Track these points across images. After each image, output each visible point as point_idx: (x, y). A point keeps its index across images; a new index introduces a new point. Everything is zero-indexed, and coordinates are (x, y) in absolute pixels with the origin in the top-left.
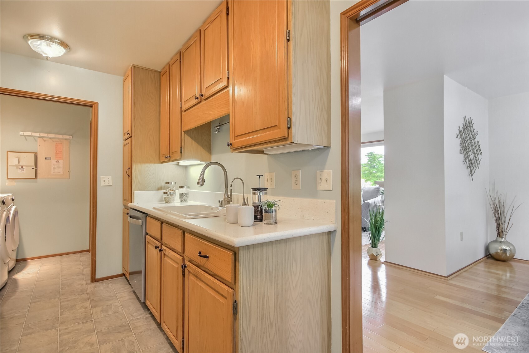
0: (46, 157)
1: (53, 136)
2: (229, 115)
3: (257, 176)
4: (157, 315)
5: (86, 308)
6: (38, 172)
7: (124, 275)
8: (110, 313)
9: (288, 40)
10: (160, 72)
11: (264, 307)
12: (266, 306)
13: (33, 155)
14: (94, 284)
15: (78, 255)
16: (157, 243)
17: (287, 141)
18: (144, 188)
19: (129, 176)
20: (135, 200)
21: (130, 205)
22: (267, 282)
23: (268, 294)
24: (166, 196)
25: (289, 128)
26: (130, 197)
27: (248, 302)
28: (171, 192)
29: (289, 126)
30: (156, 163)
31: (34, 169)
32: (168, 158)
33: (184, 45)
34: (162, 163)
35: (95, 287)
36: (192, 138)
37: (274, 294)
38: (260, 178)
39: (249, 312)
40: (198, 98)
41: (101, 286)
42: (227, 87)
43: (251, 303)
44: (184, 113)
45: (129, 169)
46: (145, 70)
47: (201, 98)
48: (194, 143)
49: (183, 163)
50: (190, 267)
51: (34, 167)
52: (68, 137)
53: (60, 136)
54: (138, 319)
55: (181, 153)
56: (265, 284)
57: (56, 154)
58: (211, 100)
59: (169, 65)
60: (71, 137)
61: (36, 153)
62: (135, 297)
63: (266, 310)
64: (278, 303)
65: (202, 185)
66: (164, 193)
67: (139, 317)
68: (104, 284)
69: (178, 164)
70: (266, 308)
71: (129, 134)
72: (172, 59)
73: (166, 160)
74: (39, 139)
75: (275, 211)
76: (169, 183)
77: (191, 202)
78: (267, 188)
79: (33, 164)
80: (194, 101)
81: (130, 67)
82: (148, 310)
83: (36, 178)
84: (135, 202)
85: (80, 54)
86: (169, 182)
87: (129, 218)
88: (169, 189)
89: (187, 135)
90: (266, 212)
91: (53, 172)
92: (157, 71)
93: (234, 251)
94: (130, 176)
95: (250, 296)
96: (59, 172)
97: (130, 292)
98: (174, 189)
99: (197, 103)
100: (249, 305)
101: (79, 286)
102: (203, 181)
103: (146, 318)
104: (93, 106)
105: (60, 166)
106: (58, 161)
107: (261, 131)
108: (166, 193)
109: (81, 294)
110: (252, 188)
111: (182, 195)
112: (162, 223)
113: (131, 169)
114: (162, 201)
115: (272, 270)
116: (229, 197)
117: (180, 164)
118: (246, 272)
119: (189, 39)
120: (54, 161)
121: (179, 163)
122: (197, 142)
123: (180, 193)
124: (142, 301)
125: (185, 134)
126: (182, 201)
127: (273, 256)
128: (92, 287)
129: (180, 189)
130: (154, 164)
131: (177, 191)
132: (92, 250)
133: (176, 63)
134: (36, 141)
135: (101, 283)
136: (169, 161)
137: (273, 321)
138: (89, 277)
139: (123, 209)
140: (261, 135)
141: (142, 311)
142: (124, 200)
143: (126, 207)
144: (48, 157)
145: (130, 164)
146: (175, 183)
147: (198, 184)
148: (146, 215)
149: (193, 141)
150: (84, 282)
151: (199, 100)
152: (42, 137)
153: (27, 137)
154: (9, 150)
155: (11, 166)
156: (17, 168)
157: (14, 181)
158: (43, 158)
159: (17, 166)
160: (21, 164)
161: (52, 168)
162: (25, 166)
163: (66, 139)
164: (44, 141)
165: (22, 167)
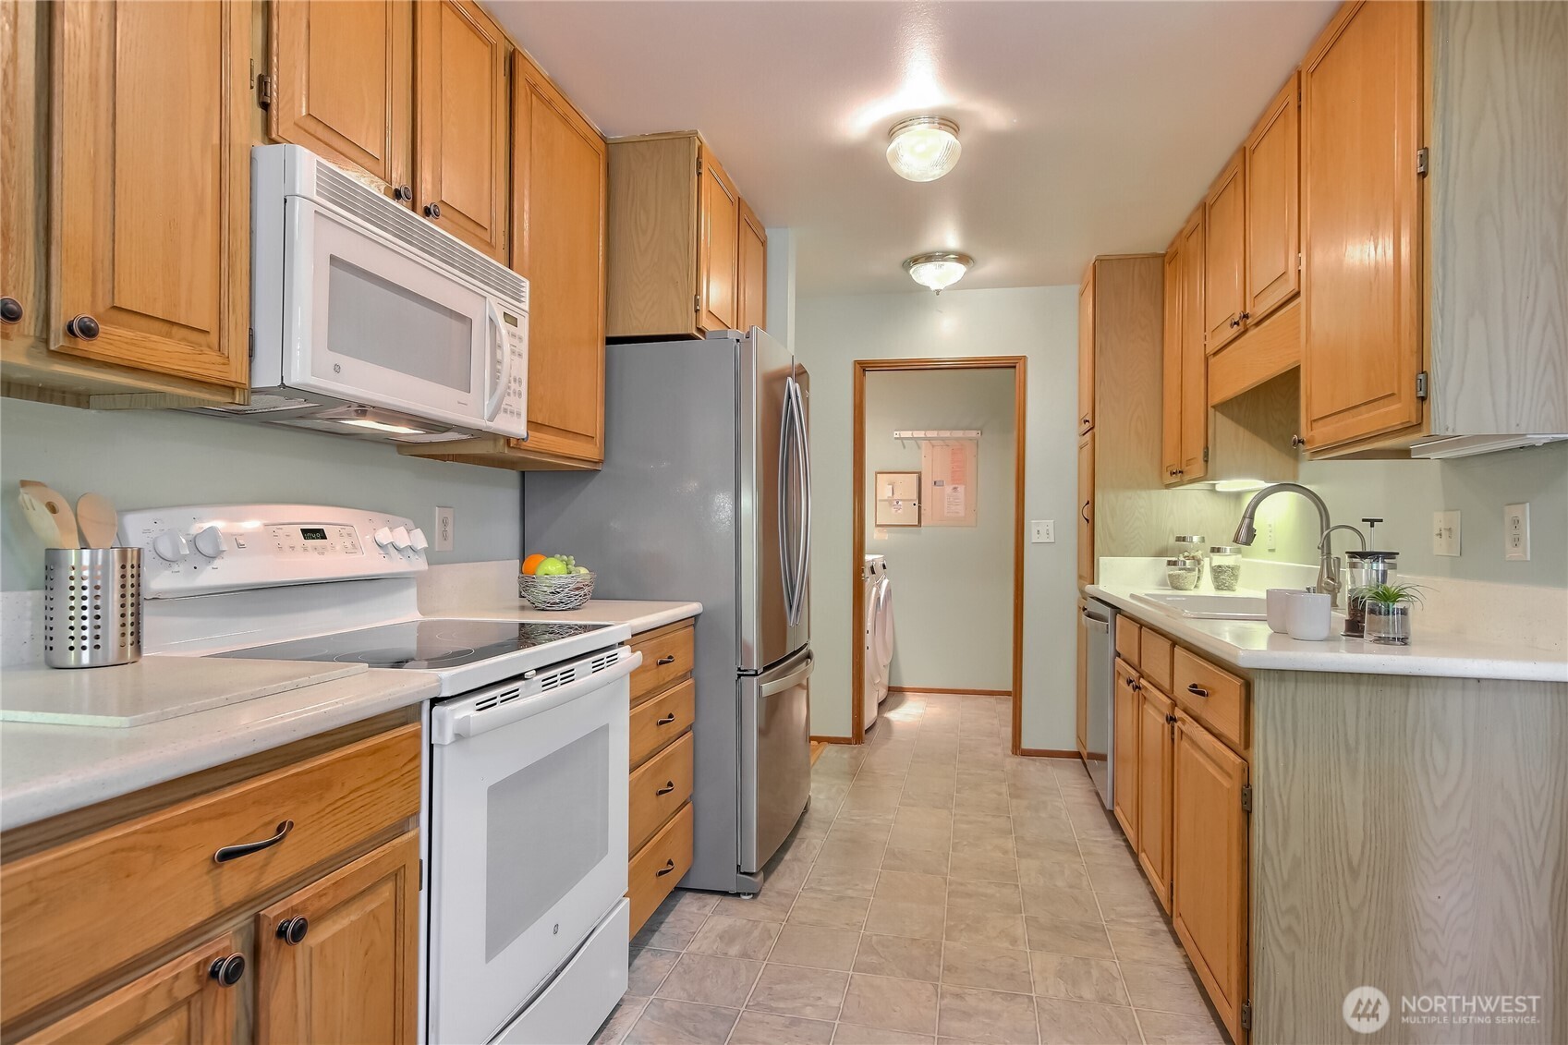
0: (936, 480)
1: (946, 434)
2: (1299, 366)
3: (1364, 520)
4: (1130, 834)
5: (1000, 794)
6: (923, 511)
7: (1078, 755)
8: (1043, 815)
9: (1423, 175)
10: (1163, 256)
11: (1329, 821)
12: (1335, 821)
13: (915, 477)
14: (1018, 759)
15: (992, 700)
16: (1133, 673)
17: (1420, 431)
18: (1124, 551)
19: (1087, 520)
20: (1101, 579)
21: (1089, 588)
22: (1339, 768)
23: (1342, 796)
24: (1175, 571)
25: (1423, 399)
26: (1089, 571)
27: (1281, 796)
28: (1188, 562)
29: (1421, 394)
30: (1152, 489)
31: (917, 507)
32: (1177, 475)
33: (1213, 186)
34: (1168, 486)
35: (1020, 764)
36: (1237, 421)
37: (1364, 804)
38: (1372, 526)
39: (1284, 819)
40: (1237, 323)
41: (1033, 767)
42: (1297, 294)
43: (1289, 799)
44: (1212, 361)
45: (1088, 503)
46: (1125, 260)
47: (1244, 323)
48: (1243, 433)
49: (1224, 485)
50: (1184, 722)
51: (917, 503)
52: (973, 434)
53: (959, 434)
54: (1097, 841)
55: (1206, 461)
56: (1332, 770)
57: (952, 472)
58: (1267, 326)
59: (1183, 236)
60: (980, 433)
61: (919, 473)
62: (1098, 803)
63: (1336, 832)
64: (1376, 826)
65: (1248, 542)
66: (1170, 563)
67: (1099, 839)
68: (1038, 764)
69: (1213, 490)
70: (1335, 826)
71: (1088, 421)
72: (1188, 221)
73: (1174, 479)
74: (923, 443)
75: (1404, 612)
76: (1184, 539)
77: (1241, 591)
78: (1398, 554)
79: (915, 496)
80: (1232, 332)
81: (1091, 265)
82: (1123, 833)
83: (920, 524)
84: (1100, 582)
85: (992, 266)
86: (1184, 537)
87: (1084, 617)
88: (1186, 554)
89: (1223, 413)
90: (1372, 612)
91: (948, 512)
92: (1156, 256)
93: (1247, 680)
94: (1090, 521)
95: (1285, 783)
96: (957, 512)
97: (1090, 791)
98: (1199, 554)
99: (1237, 334)
100: (1282, 802)
101: (992, 755)
102: (1251, 534)
103: (1115, 846)
104: (1017, 365)
105: (959, 499)
106: (955, 488)
107: (1363, 408)
108: (1175, 563)
109: (993, 770)
110: (1347, 553)
111: (1218, 571)
112: (1141, 628)
113: (1091, 503)
114: (1167, 585)
115: (1357, 742)
116: (1333, 580)
117: (1218, 488)
118: (1276, 729)
119: (1223, 171)
120: (948, 489)
121: (1215, 484)
122: (1255, 430)
123: (1213, 565)
124: (1108, 806)
125: (1217, 413)
126: (1218, 588)
127: (1358, 710)
128: (1013, 762)
129: (1212, 554)
130: (1148, 492)
131: (1206, 562)
132: (1016, 695)
133: (1195, 232)
134: (919, 447)
135: (1032, 760)
136: (1181, 484)
137: (1359, 865)
138: (1010, 745)
139: (1079, 600)
140: (1366, 416)
141: (1108, 830)
142: (1080, 577)
143: (1084, 595)
144: (939, 479)
145: (1090, 493)
146: (1203, 540)
147: (1236, 540)
148: (1117, 610)
149: (1241, 430)
150: (999, 750)
151: (1241, 328)
152: (929, 439)
153: (905, 441)
154: (878, 470)
155: (880, 501)
156: (891, 505)
157: (885, 529)
158: (931, 483)
159: (889, 501)
160: (896, 497)
161: (946, 503)
162: (901, 500)
163: (971, 439)
164: (933, 446)
165: (897, 503)
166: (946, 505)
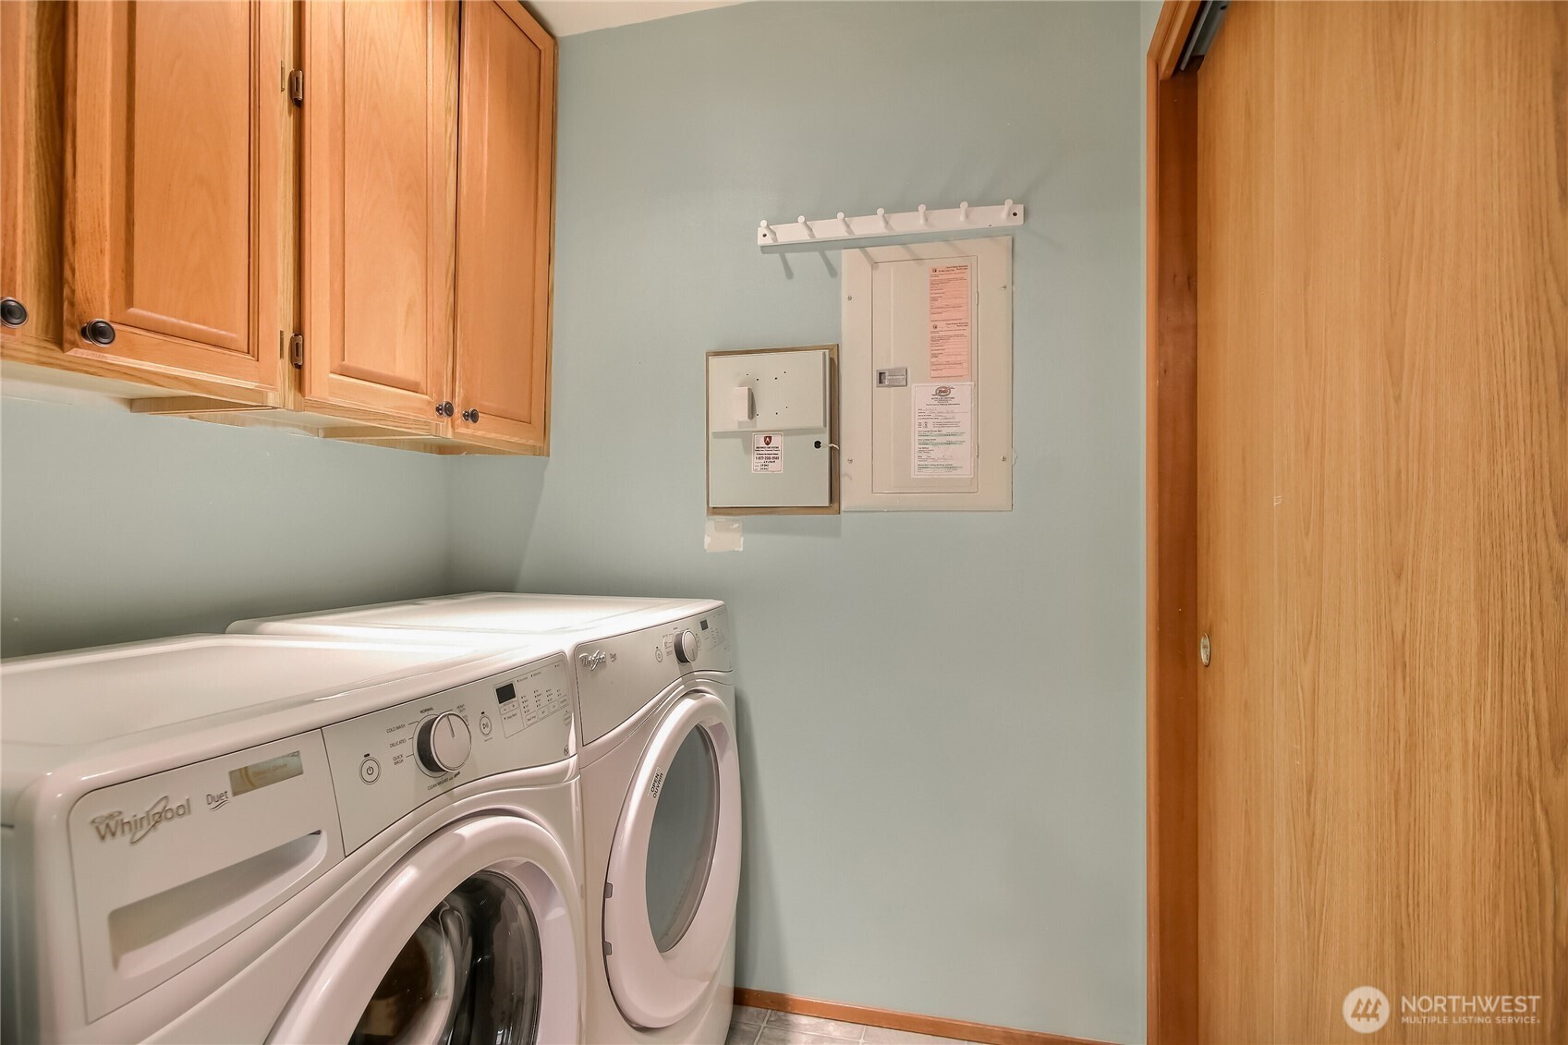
0: (883, 367)
1: (914, 223)
6: (845, 467)
13: (817, 360)
31: (825, 451)
51: (825, 439)
52: (999, 216)
53: (957, 219)
57: (933, 340)
60: (1020, 209)
61: (830, 348)
74: (847, 258)
83: (836, 505)
91: (920, 467)
96: (950, 467)
105: (957, 425)
106: (943, 393)
120: (921, 393)
134: (832, 271)
144: (892, 366)
152: (861, 244)
153: (790, 256)
154: (714, 348)
155: (717, 435)
156: (748, 447)
157: (736, 523)
158: (868, 379)
159: (745, 437)
160: (764, 421)
161: (915, 439)
162: (777, 432)
163: (989, 234)
164: (874, 264)
165: (768, 440)
166: (916, 446)
